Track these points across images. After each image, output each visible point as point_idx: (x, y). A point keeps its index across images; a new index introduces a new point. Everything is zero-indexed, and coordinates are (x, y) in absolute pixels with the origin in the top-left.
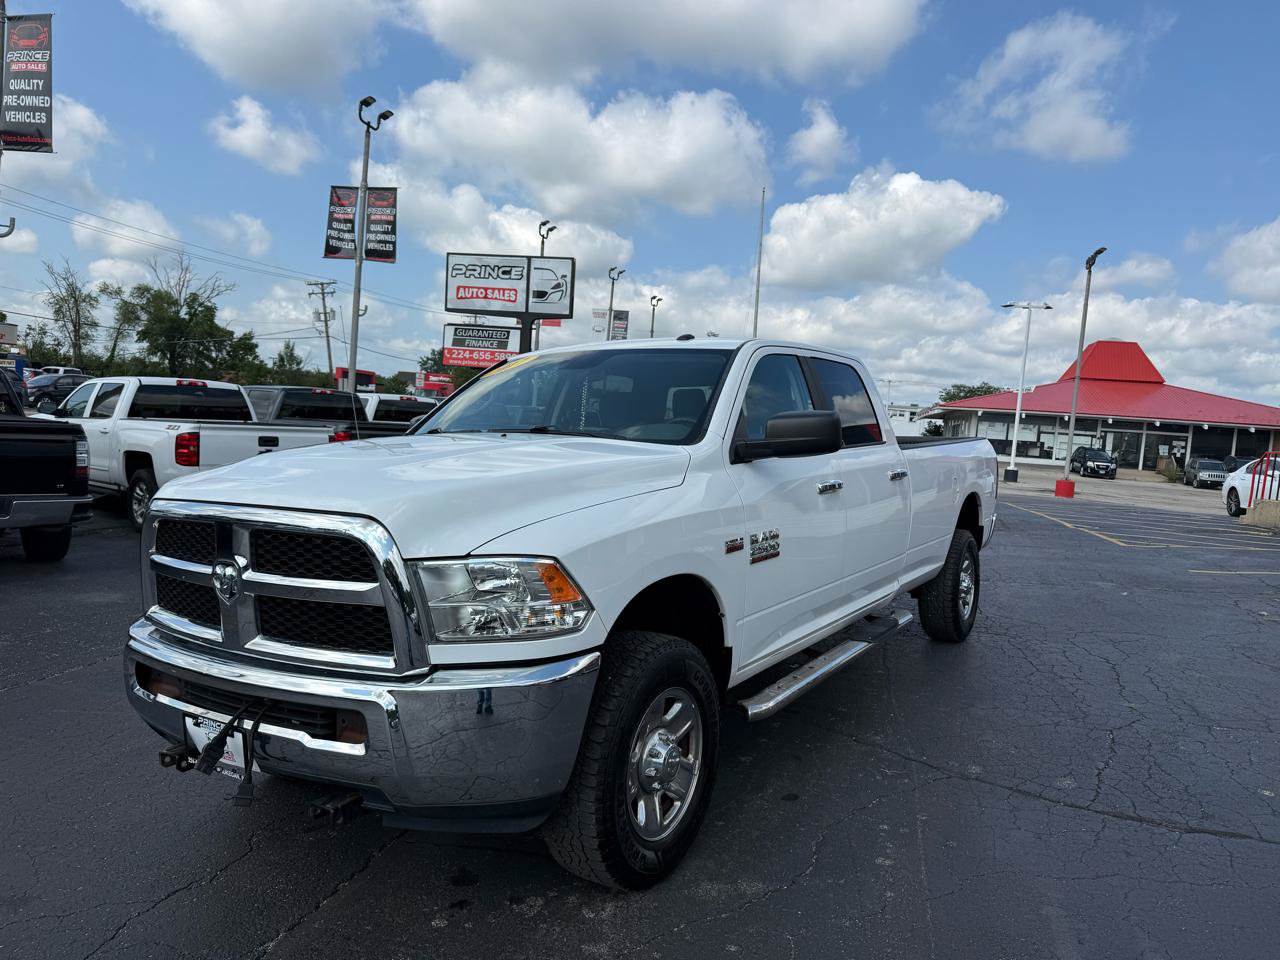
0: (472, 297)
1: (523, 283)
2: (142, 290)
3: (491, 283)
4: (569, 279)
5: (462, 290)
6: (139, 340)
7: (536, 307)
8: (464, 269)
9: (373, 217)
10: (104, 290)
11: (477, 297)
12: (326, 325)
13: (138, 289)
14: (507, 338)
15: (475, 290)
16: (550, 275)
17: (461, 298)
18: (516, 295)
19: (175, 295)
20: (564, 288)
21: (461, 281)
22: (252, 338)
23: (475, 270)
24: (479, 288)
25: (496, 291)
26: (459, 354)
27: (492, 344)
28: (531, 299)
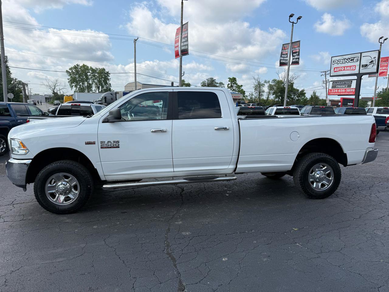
0: (339, 71)
1: (358, 63)
2: (274, 81)
3: (347, 65)
4: (377, 59)
5: (336, 69)
6: (273, 95)
7: (363, 71)
8: (337, 61)
9: (294, 51)
10: (265, 82)
11: (341, 70)
12: (326, 85)
13: (273, 80)
14: (351, 83)
15: (340, 68)
16: (370, 58)
17: (336, 71)
18: (355, 68)
19: (283, 81)
20: (374, 62)
21: (336, 66)
22: (304, 91)
23: (341, 61)
24: (342, 67)
25: (348, 67)
26: (334, 91)
27: (345, 86)
28: (361, 68)
